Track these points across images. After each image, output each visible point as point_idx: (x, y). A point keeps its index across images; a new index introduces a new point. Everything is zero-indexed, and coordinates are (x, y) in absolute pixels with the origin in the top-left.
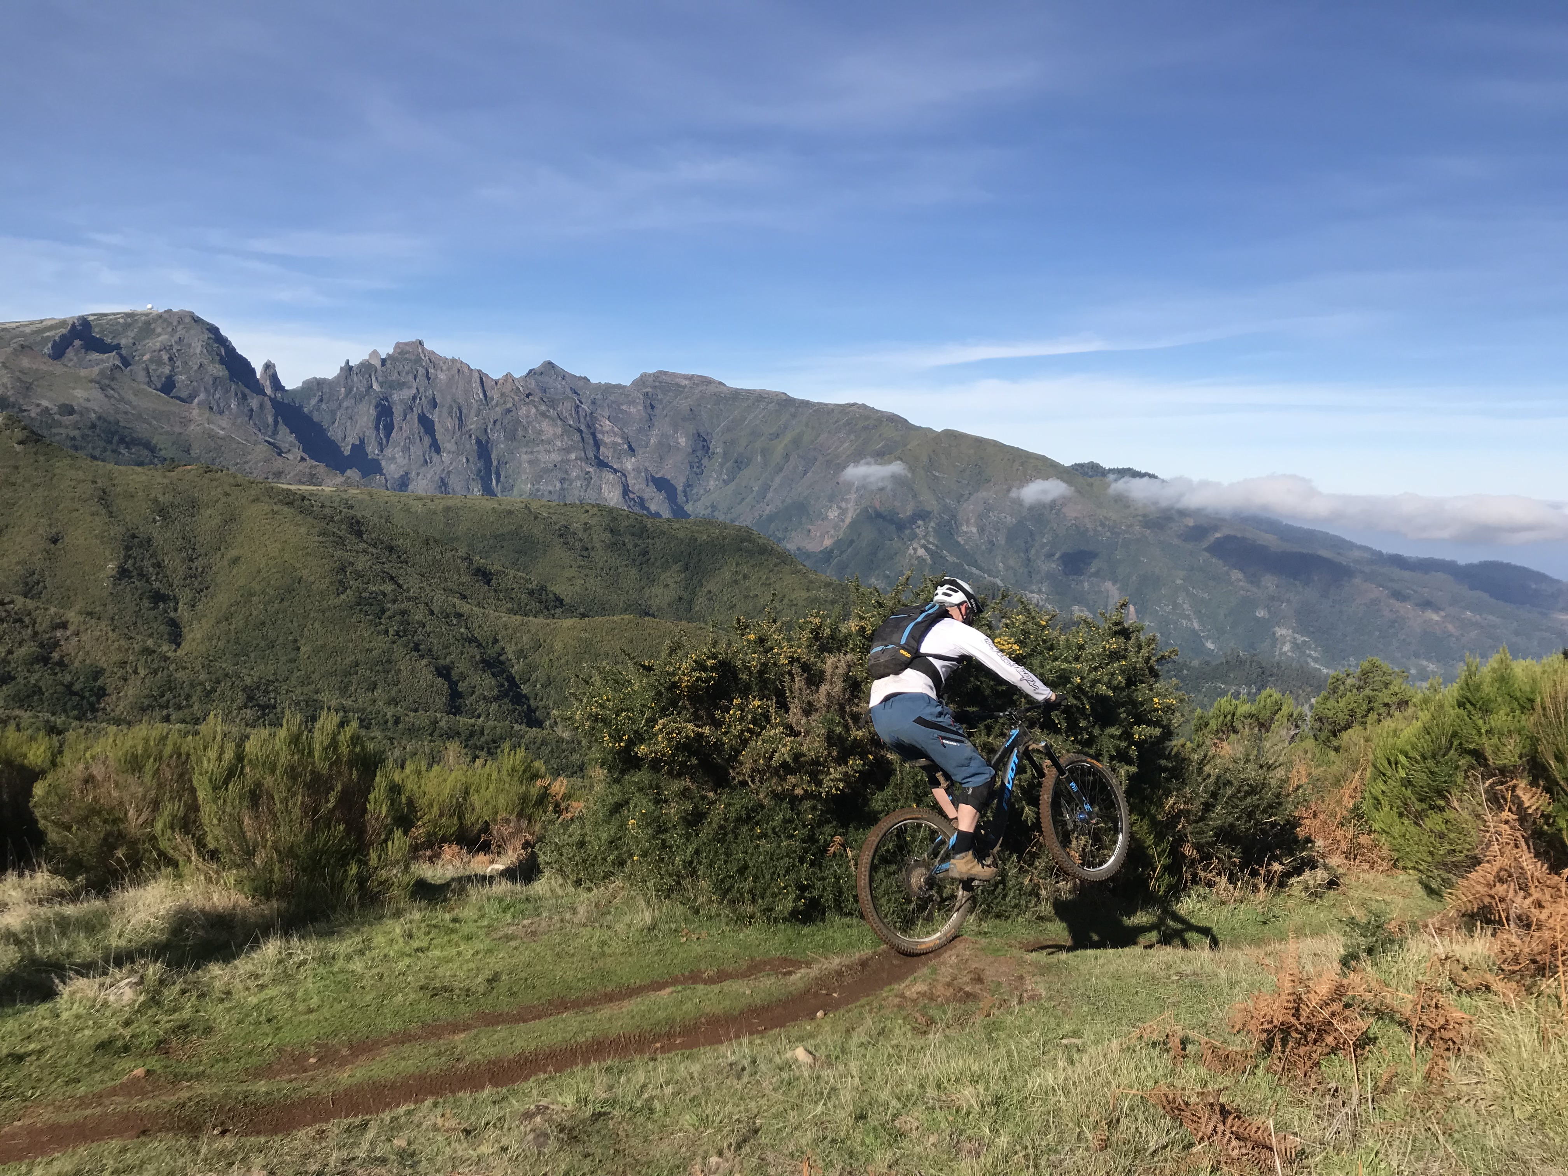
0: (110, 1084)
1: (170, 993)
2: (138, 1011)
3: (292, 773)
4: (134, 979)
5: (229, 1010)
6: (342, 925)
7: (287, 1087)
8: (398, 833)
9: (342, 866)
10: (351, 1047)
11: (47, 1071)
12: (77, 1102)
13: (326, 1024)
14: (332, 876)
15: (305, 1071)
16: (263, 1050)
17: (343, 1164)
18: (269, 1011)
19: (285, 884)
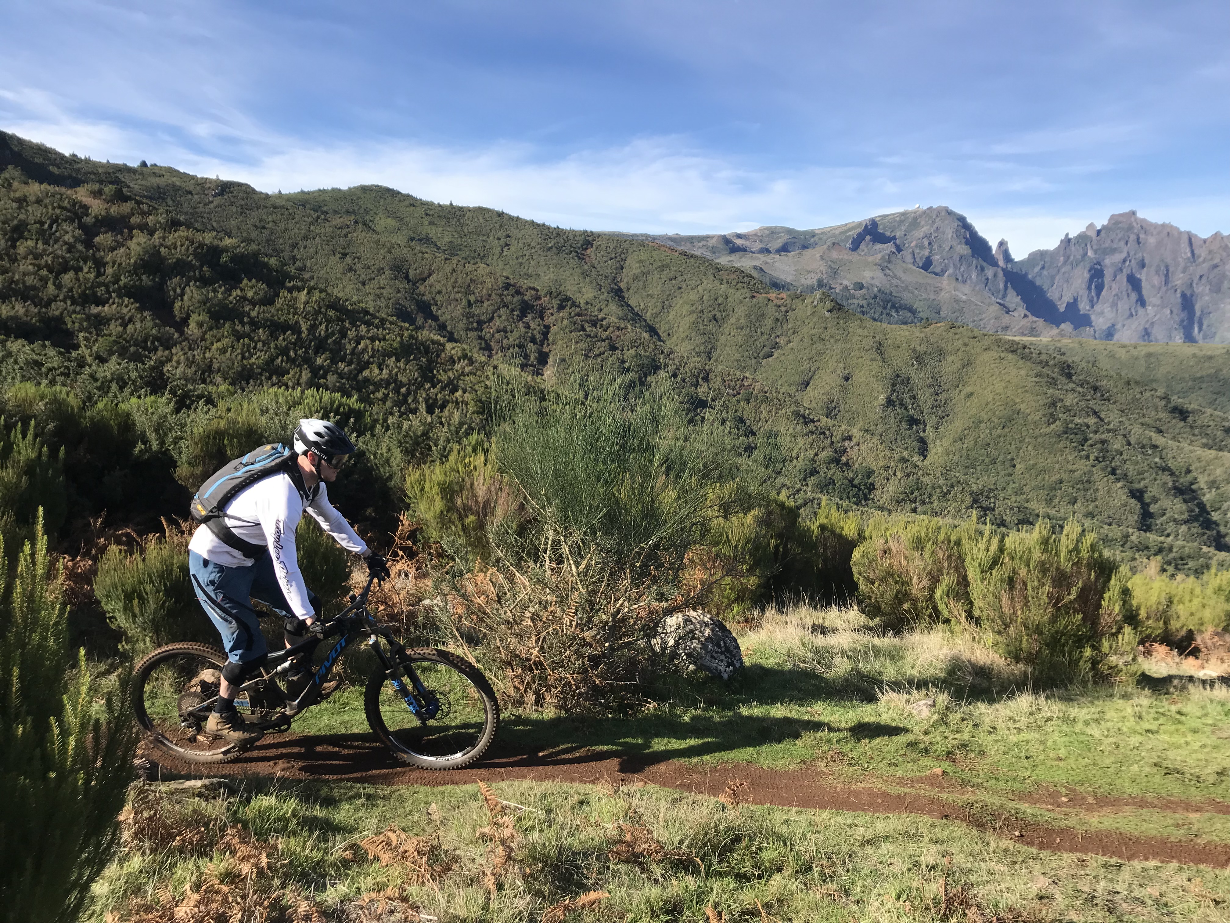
0: (918, 774)
1: (954, 718)
2: (933, 726)
3: (1043, 569)
4: (931, 703)
5: (997, 741)
6: (1078, 695)
7: (1048, 815)
8: (1127, 629)
9: (1078, 647)
10: (1096, 798)
11: (876, 753)
12: (898, 781)
13: (1074, 773)
14: (1070, 654)
15: (1059, 806)
16: (1024, 779)
17: (1110, 894)
18: (1027, 751)
19: (1031, 654)
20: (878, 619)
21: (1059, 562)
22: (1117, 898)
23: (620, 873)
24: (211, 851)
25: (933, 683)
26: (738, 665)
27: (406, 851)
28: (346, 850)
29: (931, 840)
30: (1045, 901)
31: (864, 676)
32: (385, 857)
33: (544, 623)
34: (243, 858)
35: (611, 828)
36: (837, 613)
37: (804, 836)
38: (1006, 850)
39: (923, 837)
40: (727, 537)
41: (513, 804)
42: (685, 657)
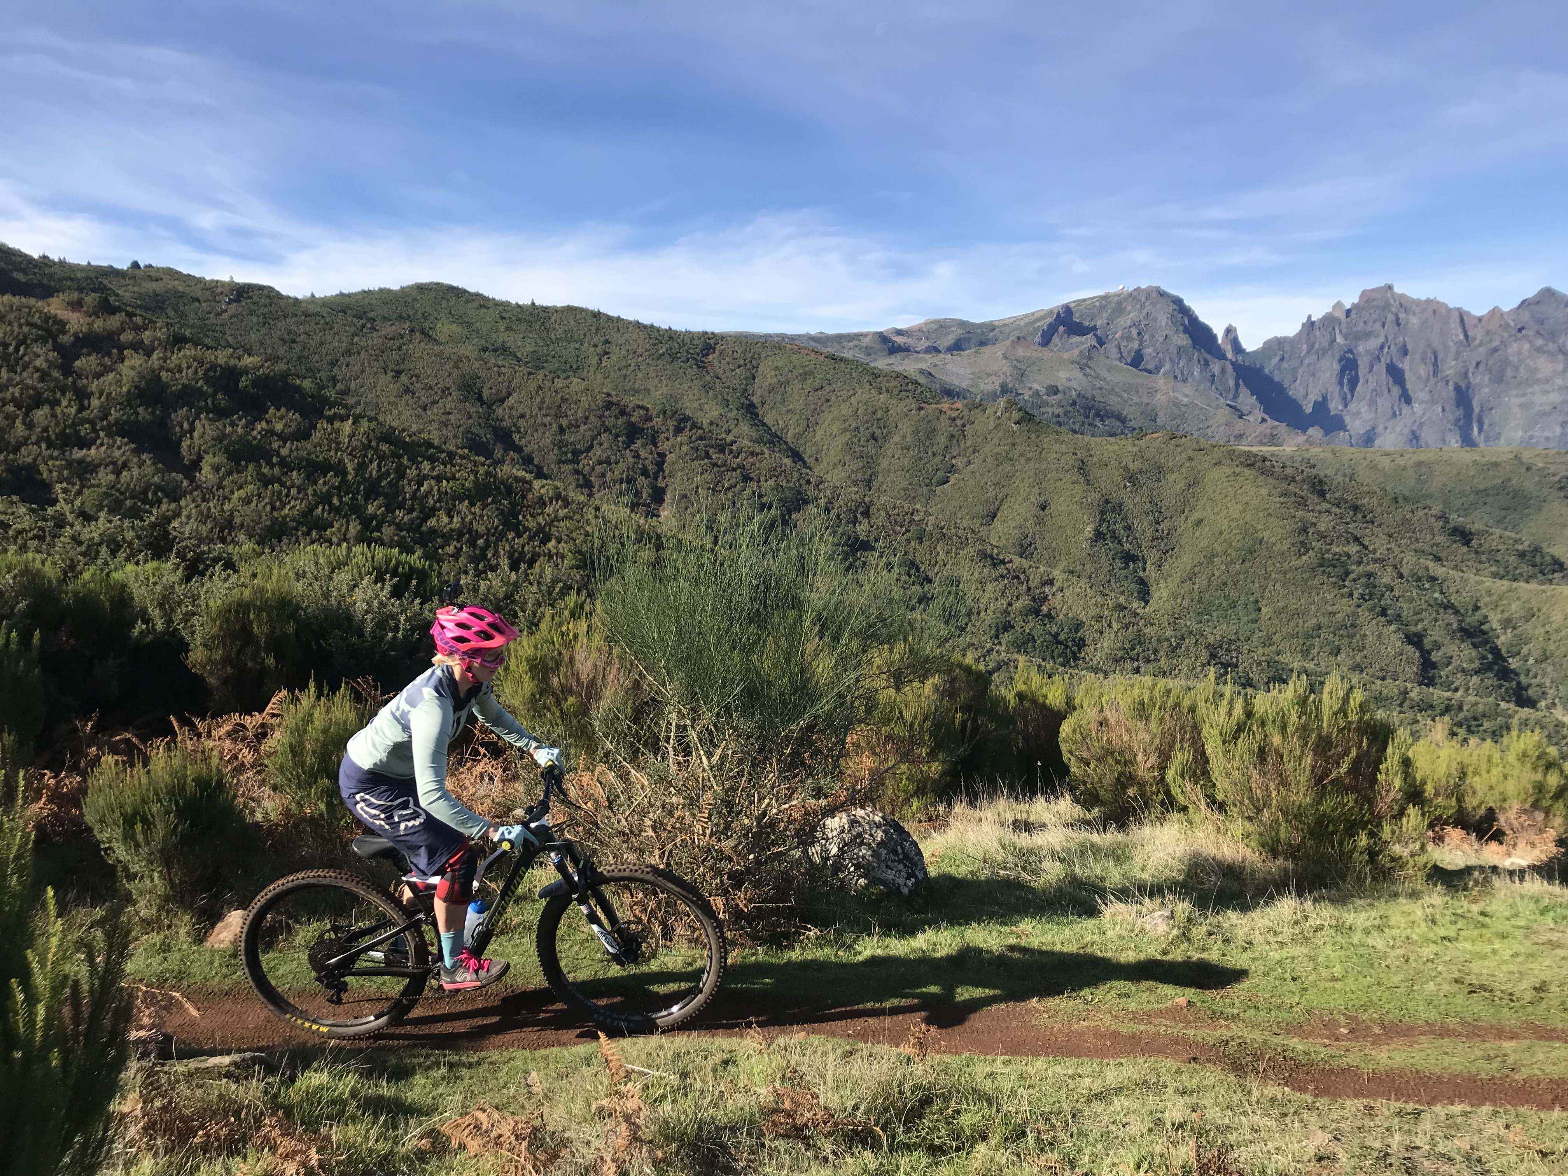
0: (1157, 1006)
1: (1199, 932)
2: (1172, 943)
3: (1304, 735)
4: (1168, 914)
5: (1254, 960)
6: (1353, 896)
7: (1324, 1052)
8: (1413, 810)
9: (1350, 835)
10: (1384, 1027)
12: (1130, 1016)
13: (1353, 996)
14: (1341, 844)
15: (1337, 1039)
16: (1292, 1007)
17: (1407, 1150)
18: (1293, 970)
19: (1291, 845)
20: (1097, 809)
21: (1320, 728)
22: (1416, 1155)
23: (779, 1152)
24: (244, 1147)
25: (1169, 889)
26: (920, 876)
27: (500, 1136)
28: (421, 1138)
29: (1177, 1091)
30: (1324, 1163)
31: (1082, 883)
32: (474, 1145)
33: (669, 832)
34: (287, 1155)
35: (764, 1094)
36: (1046, 804)
37: (1014, 1093)
38: (1273, 1100)
39: (1166, 1087)
40: (901, 713)
41: (636, 1068)
42: (852, 869)
